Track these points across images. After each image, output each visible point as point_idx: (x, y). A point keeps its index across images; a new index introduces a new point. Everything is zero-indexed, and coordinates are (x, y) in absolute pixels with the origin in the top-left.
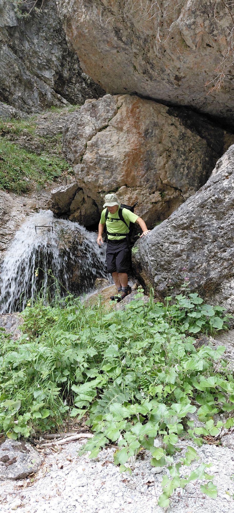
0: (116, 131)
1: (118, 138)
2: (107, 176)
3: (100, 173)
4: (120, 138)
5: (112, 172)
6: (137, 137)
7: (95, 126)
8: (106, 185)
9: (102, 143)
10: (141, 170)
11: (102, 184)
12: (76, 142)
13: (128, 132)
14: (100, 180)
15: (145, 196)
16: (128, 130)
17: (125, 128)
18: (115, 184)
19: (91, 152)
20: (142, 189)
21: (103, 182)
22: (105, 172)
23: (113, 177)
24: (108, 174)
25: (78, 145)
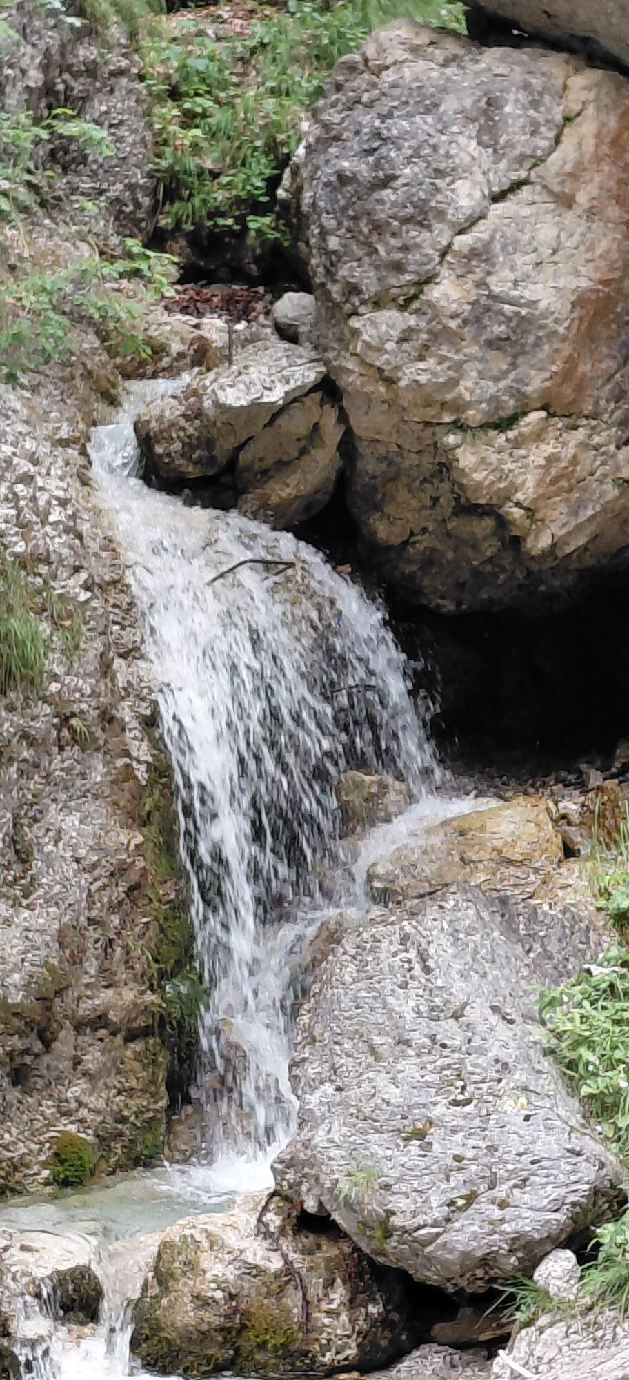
0: (552, 206)
1: (558, 236)
2: (495, 372)
3: (470, 358)
4: (563, 235)
5: (515, 357)
6: (619, 236)
7: (489, 181)
8: (481, 402)
9: (504, 247)
10: (608, 356)
11: (467, 397)
12: (413, 234)
13: (591, 213)
14: (466, 383)
15: (603, 454)
16: (592, 207)
17: (582, 198)
18: (512, 403)
19: (459, 277)
20: (593, 428)
21: (472, 392)
22: (492, 354)
23: (512, 376)
24: (499, 362)
25: (418, 246)
